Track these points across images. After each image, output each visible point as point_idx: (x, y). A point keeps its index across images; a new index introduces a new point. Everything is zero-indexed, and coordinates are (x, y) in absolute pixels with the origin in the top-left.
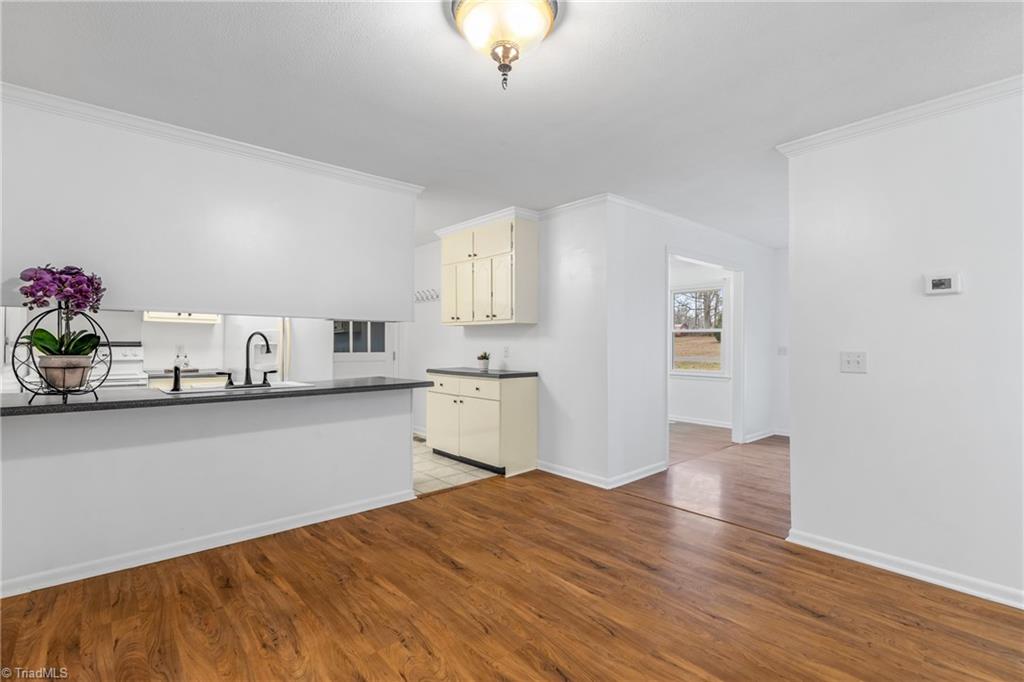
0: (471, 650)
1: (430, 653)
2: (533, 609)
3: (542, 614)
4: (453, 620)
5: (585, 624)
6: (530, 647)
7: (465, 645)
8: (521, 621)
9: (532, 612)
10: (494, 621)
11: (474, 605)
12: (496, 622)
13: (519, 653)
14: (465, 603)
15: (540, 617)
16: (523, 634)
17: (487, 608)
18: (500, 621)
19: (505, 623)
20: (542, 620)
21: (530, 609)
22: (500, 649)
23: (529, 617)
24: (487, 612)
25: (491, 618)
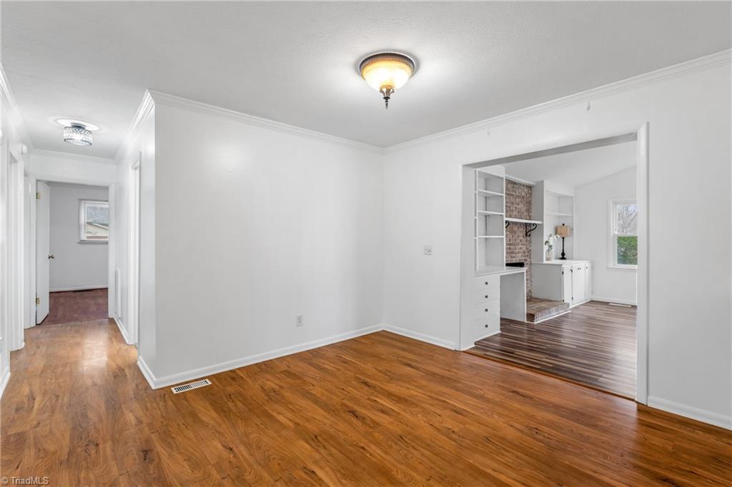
0: (408, 426)
1: (431, 425)
2: (368, 455)
3: (362, 450)
4: (428, 445)
5: (332, 443)
6: (372, 428)
7: (412, 429)
8: (378, 444)
9: (368, 452)
10: (398, 444)
11: (416, 458)
12: (396, 444)
13: (378, 424)
14: (426, 460)
15: (363, 448)
16: (377, 435)
17: (406, 455)
18: (393, 444)
19: (390, 443)
20: (363, 446)
21: (370, 455)
22: (389, 426)
23: (373, 448)
24: (405, 452)
25: (400, 446)
